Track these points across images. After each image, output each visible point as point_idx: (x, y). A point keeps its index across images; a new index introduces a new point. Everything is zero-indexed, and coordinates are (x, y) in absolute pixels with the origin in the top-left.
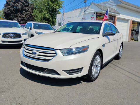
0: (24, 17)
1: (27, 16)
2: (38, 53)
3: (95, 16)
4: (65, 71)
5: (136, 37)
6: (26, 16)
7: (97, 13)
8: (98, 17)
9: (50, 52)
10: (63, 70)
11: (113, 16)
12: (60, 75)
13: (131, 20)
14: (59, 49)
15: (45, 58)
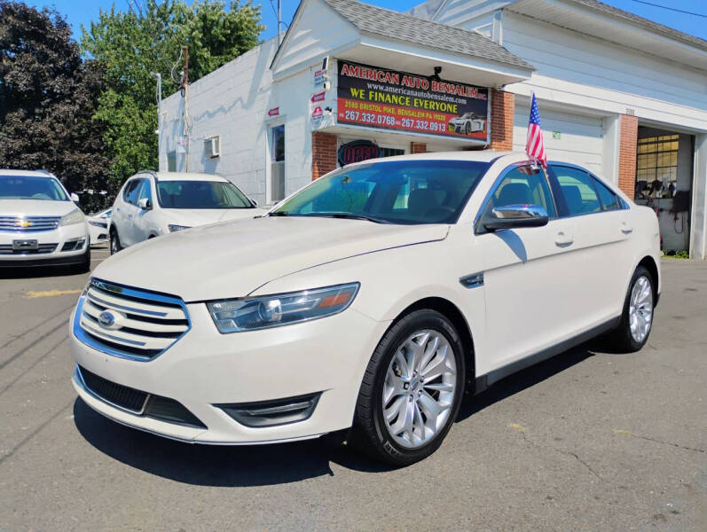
0: (42, 135)
1: (59, 127)
2: (120, 320)
3: (331, 86)
4: (224, 407)
5: (679, 227)
6: (53, 129)
7: (341, 63)
8: (354, 92)
9: (164, 314)
10: (215, 405)
11: (483, 90)
12: (203, 426)
13: (630, 115)
14: (206, 302)
15: (143, 344)
